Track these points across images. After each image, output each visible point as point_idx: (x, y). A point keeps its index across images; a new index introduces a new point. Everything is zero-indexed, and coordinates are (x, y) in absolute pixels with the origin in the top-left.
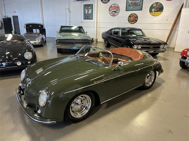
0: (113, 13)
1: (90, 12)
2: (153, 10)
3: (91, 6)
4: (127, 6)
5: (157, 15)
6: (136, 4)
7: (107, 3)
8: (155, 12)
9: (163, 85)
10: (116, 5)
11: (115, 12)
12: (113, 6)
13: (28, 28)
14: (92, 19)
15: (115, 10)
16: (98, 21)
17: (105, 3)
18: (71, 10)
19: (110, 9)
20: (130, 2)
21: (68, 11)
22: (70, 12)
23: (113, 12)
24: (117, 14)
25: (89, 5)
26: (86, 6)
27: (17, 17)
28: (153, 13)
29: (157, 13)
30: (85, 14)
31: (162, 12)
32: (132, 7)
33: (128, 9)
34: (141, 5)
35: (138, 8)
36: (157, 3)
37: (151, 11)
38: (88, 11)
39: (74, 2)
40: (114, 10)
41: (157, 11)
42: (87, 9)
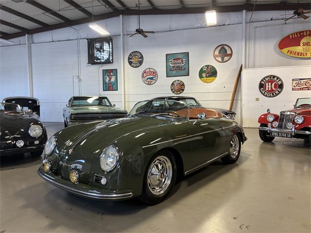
0: (149, 80)
1: (113, 79)
2: (204, 75)
3: (114, 72)
4: (168, 70)
5: (210, 81)
6: (179, 68)
7: (138, 67)
8: (207, 77)
10: (151, 70)
11: (151, 79)
12: (148, 70)
14: (117, 90)
15: (151, 76)
16: (126, 93)
17: (135, 67)
18: (82, 77)
19: (143, 75)
21: (76, 80)
22: (80, 80)
23: (148, 79)
24: (154, 81)
26: (106, 72)
28: (205, 78)
29: (209, 78)
30: (104, 83)
31: (216, 76)
32: (174, 72)
33: (169, 75)
34: (187, 69)
35: (183, 72)
36: (208, 66)
37: (201, 77)
38: (110, 79)
39: (88, 66)
40: (150, 77)
41: (209, 77)
42: (108, 76)
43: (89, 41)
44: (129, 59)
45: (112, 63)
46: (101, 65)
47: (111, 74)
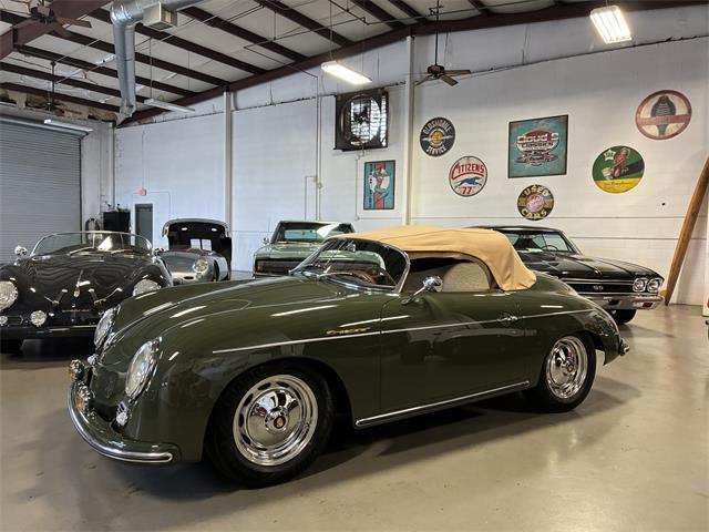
0: (465, 184)
1: (385, 184)
2: (606, 172)
3: (388, 166)
4: (513, 161)
5: (622, 187)
6: (542, 156)
7: (442, 154)
8: (615, 178)
9: (634, 402)
10: (473, 161)
11: (471, 181)
12: (464, 162)
13: (174, 234)
14: (393, 208)
15: (473, 176)
16: (412, 215)
17: (435, 155)
18: (322, 180)
19: (452, 173)
20: (521, 149)
21: (311, 185)
22: (319, 186)
23: (463, 182)
24: (477, 188)
25: (383, 164)
26: (372, 167)
27: (150, 207)
28: (609, 181)
29: (620, 181)
30: (367, 191)
31: (641, 176)
32: (528, 165)
33: (514, 172)
34: (561, 158)
36: (618, 149)
37: (597, 176)
38: (380, 182)
39: (334, 155)
40: (470, 178)
41: (620, 177)
42: (375, 176)
43: (339, 98)
44: (423, 135)
45: (386, 146)
46: (361, 153)
47: (383, 171)
